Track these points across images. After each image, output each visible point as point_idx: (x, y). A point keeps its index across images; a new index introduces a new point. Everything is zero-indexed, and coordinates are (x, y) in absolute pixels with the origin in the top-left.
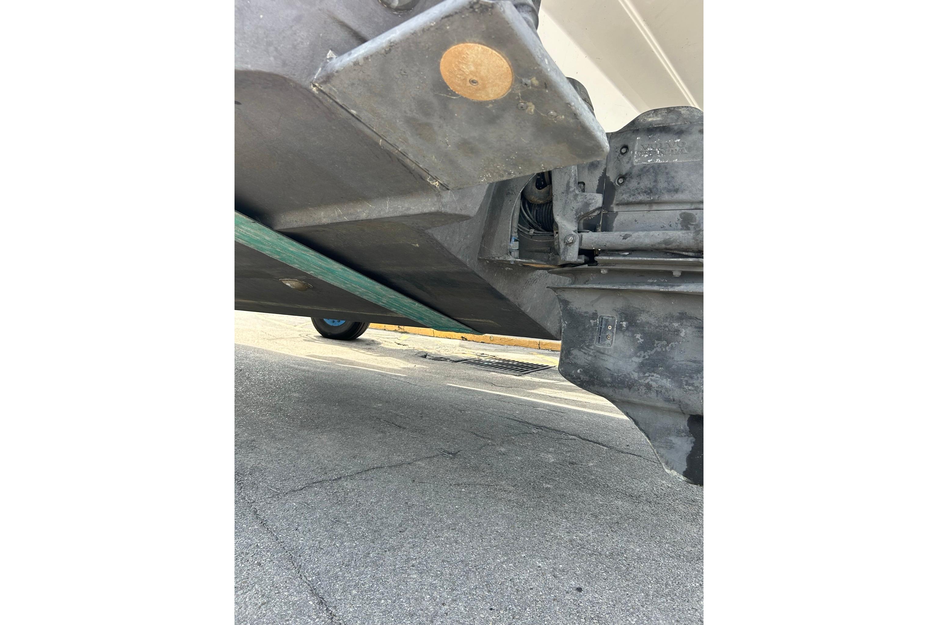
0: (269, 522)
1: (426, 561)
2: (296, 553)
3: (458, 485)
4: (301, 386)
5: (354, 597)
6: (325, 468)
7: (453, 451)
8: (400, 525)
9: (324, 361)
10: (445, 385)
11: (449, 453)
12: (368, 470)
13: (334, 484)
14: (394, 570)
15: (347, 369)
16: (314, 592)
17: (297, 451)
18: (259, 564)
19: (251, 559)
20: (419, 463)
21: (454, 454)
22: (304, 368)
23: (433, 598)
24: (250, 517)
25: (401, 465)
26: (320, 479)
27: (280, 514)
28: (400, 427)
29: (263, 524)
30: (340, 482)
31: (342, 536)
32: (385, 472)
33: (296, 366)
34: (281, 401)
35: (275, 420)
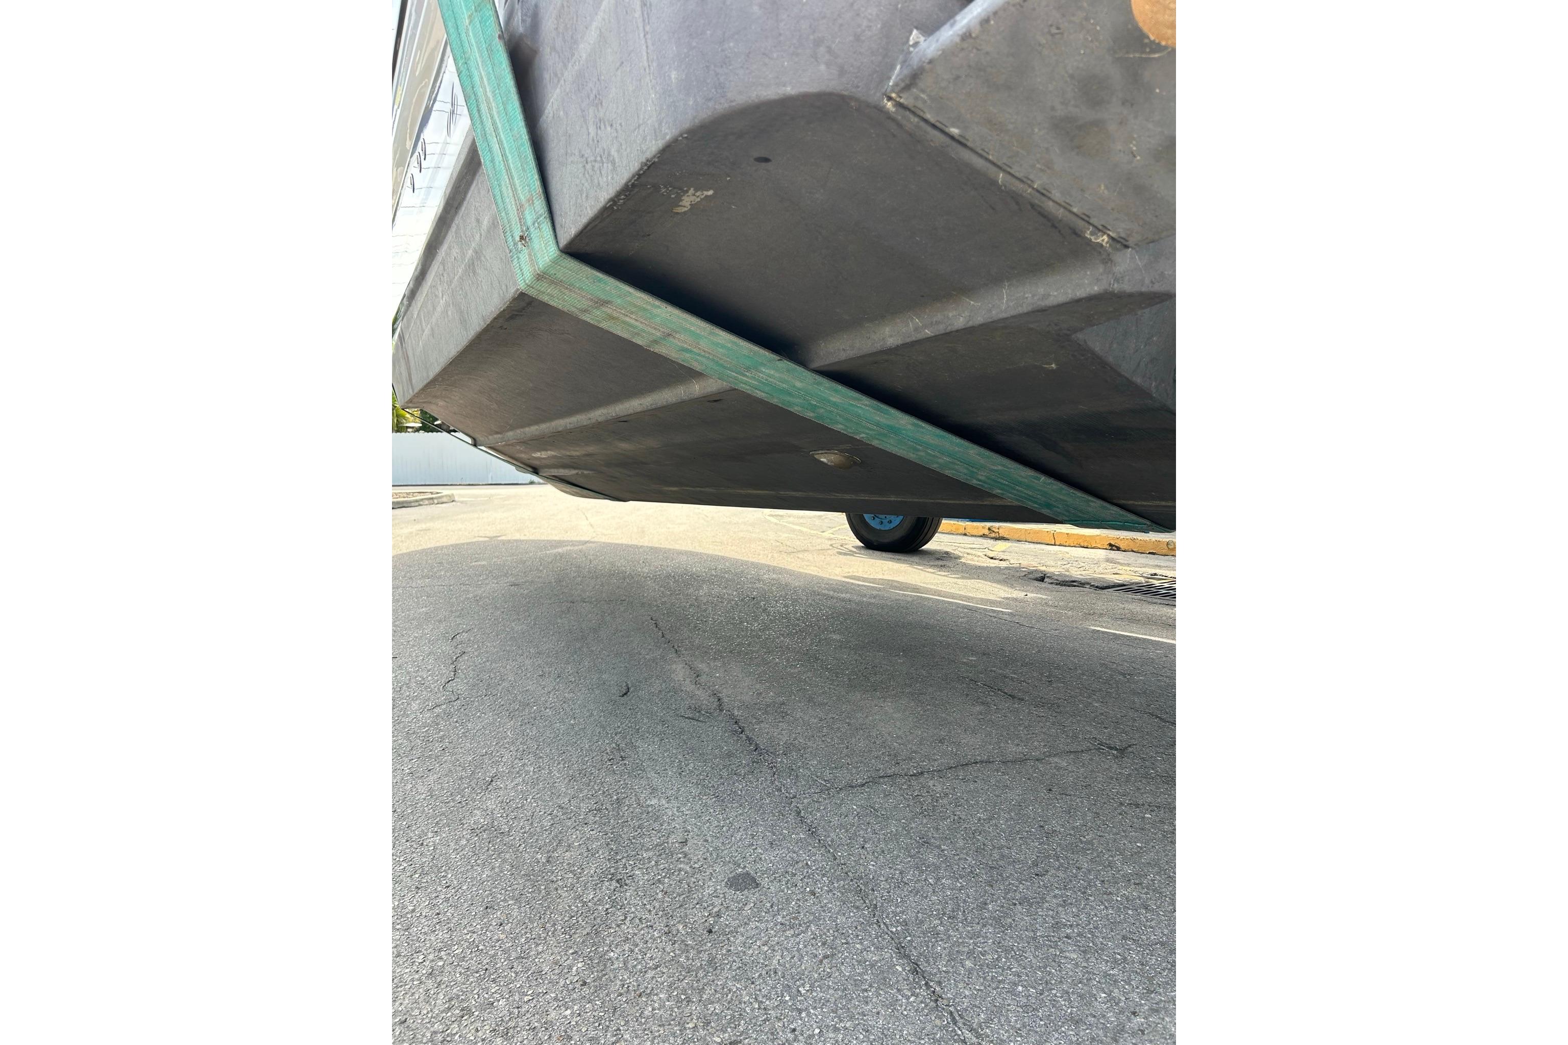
0: (821, 831)
1: (1090, 932)
2: (866, 884)
3: (1137, 806)
4: (841, 623)
5: (970, 971)
6: (895, 756)
7: (1118, 745)
8: (1035, 864)
9: (872, 585)
10: (1088, 629)
11: (1111, 748)
12: (966, 764)
13: (914, 783)
14: (1034, 939)
15: (909, 599)
16: (902, 952)
17: (849, 724)
18: (813, 893)
19: (800, 884)
20: (1056, 760)
21: (1122, 751)
22: (843, 595)
23: (1110, 998)
24: (791, 818)
25: (1023, 761)
26: (889, 772)
27: (835, 821)
28: (1013, 697)
29: (812, 832)
30: (922, 780)
31: (937, 868)
32: (998, 771)
33: (831, 593)
34: (816, 646)
35: (810, 674)
